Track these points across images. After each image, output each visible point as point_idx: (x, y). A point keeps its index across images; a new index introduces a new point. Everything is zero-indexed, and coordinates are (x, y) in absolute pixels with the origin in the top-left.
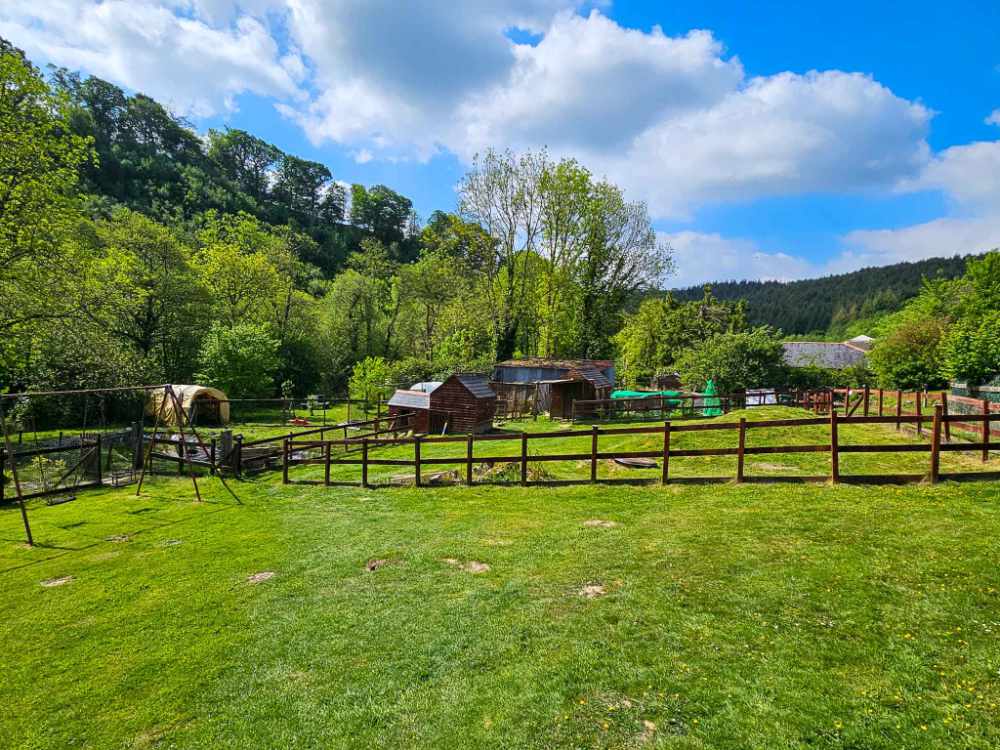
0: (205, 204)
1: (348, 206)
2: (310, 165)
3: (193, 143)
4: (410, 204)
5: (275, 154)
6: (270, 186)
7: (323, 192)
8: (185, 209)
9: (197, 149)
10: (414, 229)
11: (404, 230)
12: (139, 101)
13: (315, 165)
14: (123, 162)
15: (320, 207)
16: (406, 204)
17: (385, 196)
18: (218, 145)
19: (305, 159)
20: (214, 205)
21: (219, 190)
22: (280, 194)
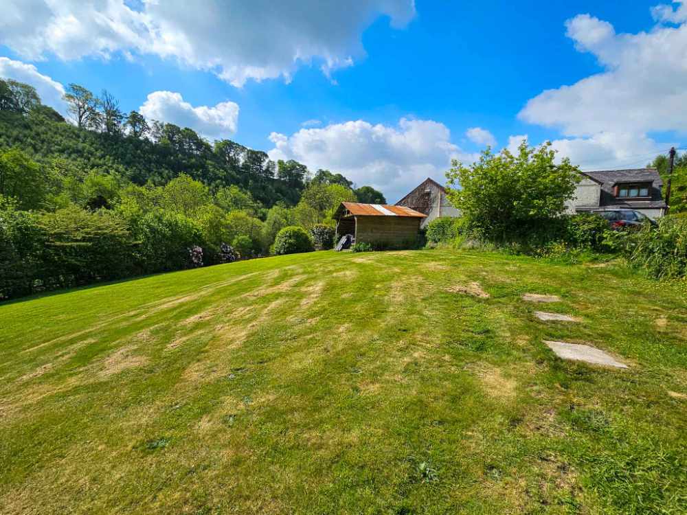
0: (216, 177)
1: (276, 170)
2: (258, 152)
3: (208, 147)
4: (306, 167)
5: (243, 149)
6: (241, 163)
7: (264, 165)
8: (208, 180)
9: (210, 150)
10: (308, 179)
11: (303, 180)
12: (186, 131)
13: (261, 152)
14: (184, 161)
15: (264, 172)
16: (304, 168)
17: (294, 165)
18: (218, 147)
19: (256, 150)
20: (219, 178)
21: (221, 170)
22: (246, 167)
